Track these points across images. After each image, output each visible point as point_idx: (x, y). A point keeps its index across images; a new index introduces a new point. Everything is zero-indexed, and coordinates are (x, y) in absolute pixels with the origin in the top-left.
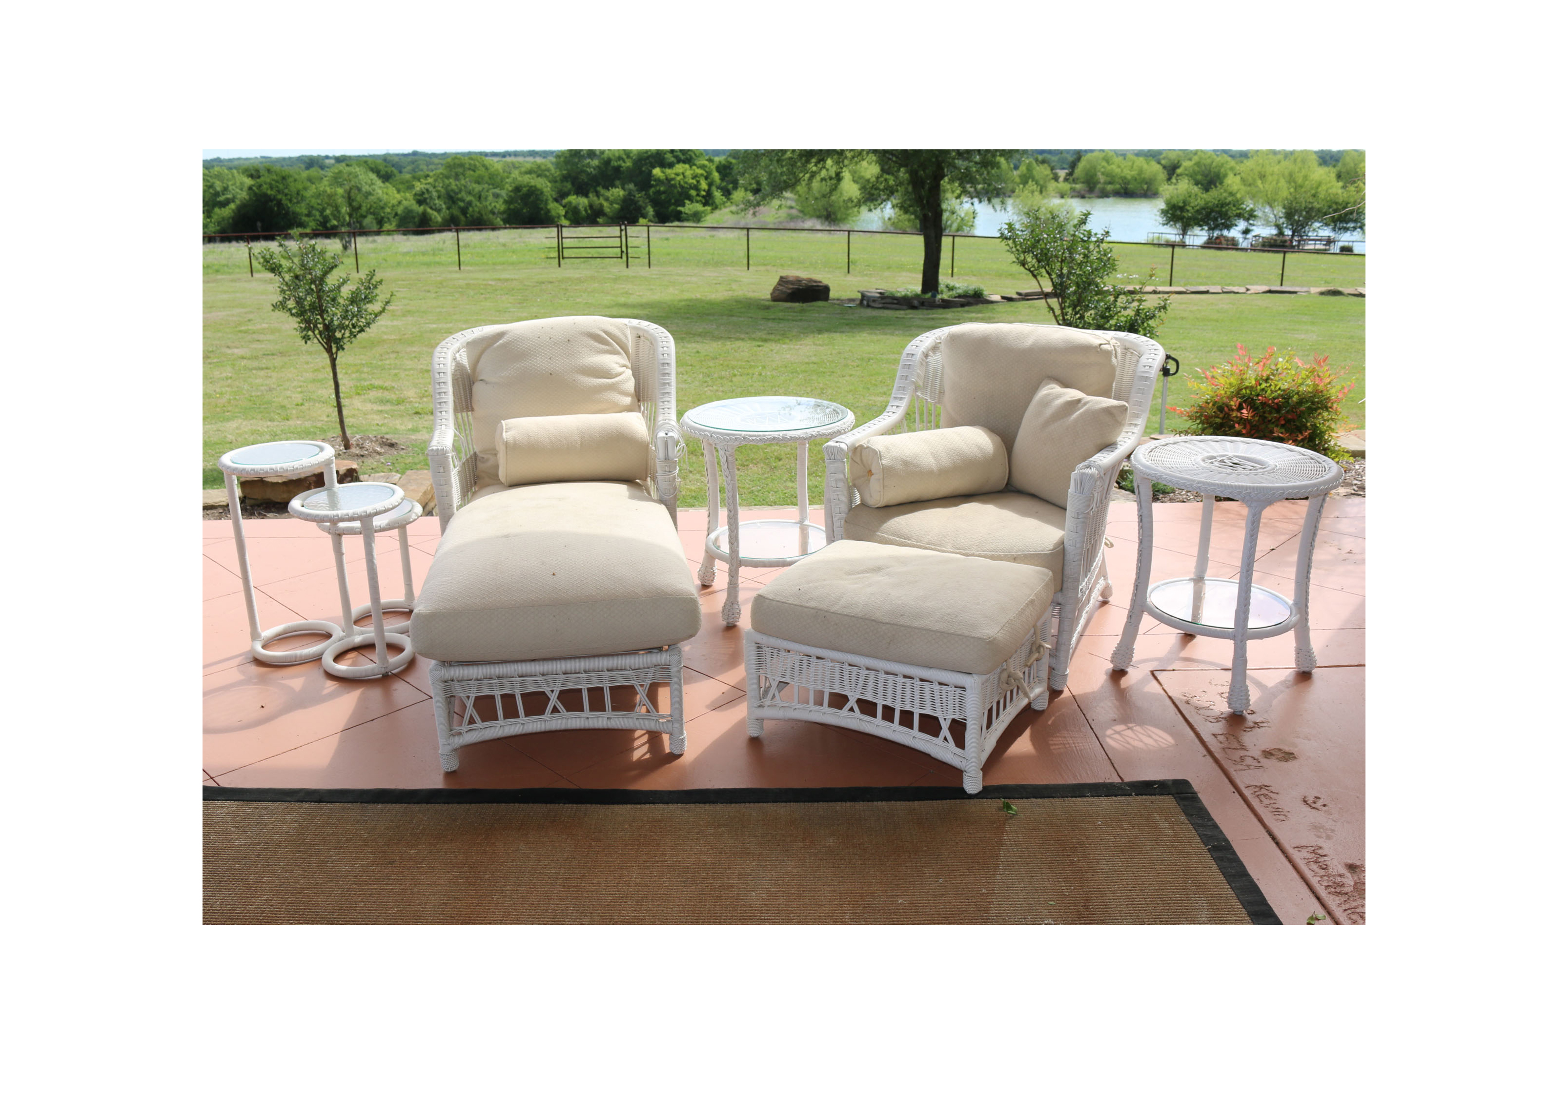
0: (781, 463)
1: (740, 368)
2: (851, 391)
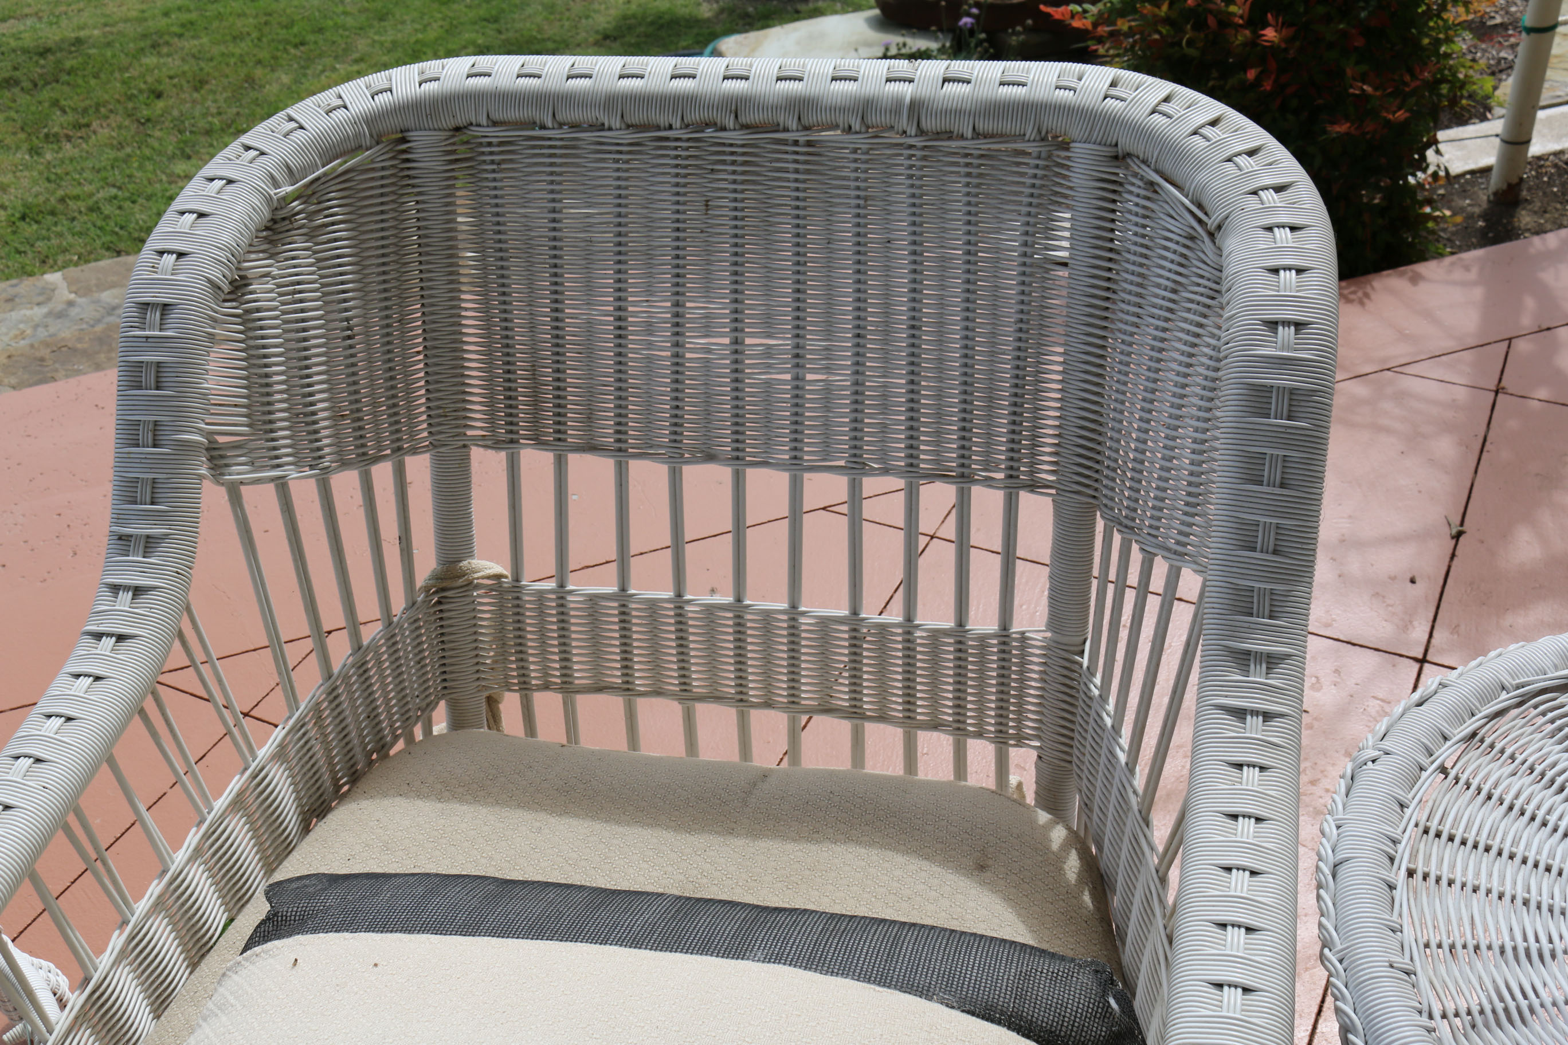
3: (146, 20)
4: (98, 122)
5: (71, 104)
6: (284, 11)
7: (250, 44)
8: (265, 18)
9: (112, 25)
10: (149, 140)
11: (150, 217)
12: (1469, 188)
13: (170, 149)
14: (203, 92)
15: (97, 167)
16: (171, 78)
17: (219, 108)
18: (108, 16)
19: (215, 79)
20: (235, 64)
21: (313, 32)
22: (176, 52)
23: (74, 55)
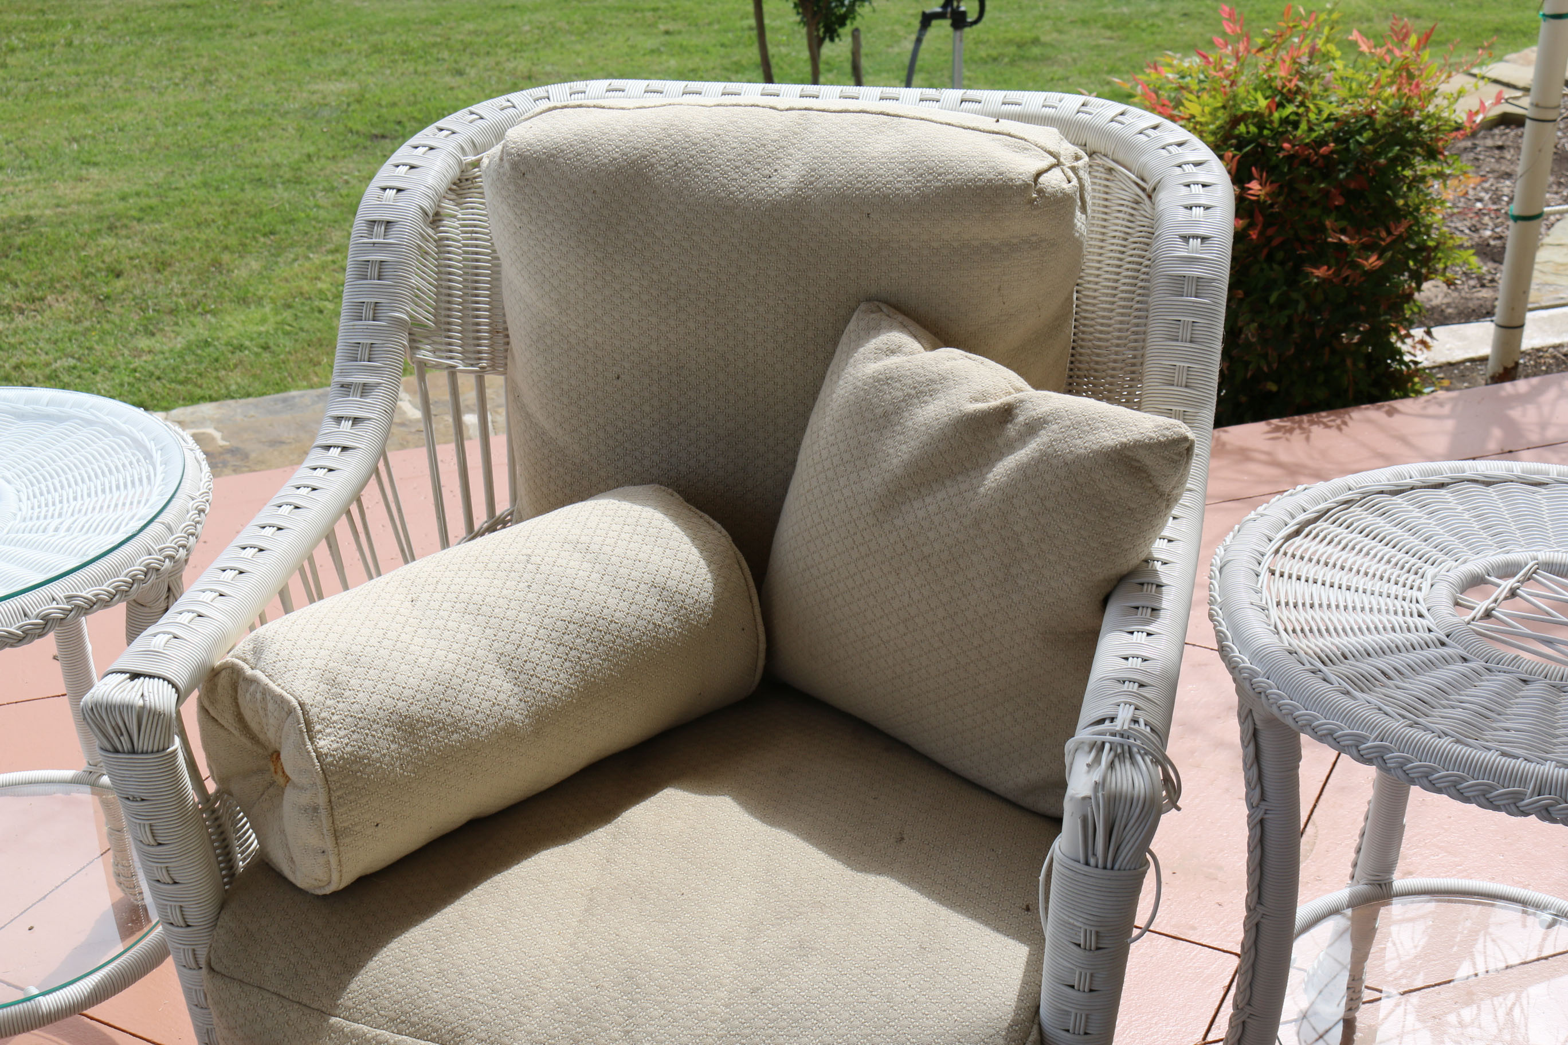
0: (120, 284)
1: (25, 30)
2: (270, 72)
3: (101, 203)
4: (54, 296)
5: (23, 277)
6: (252, 201)
7: (216, 231)
8: (231, 207)
9: (65, 207)
10: (108, 315)
11: (113, 387)
12: (1467, 373)
13: (132, 327)
14: (166, 273)
15: (53, 338)
16: (131, 258)
17: (184, 289)
18: (59, 197)
19: (179, 261)
20: (200, 248)
21: (285, 222)
22: (136, 235)
23: (25, 232)
